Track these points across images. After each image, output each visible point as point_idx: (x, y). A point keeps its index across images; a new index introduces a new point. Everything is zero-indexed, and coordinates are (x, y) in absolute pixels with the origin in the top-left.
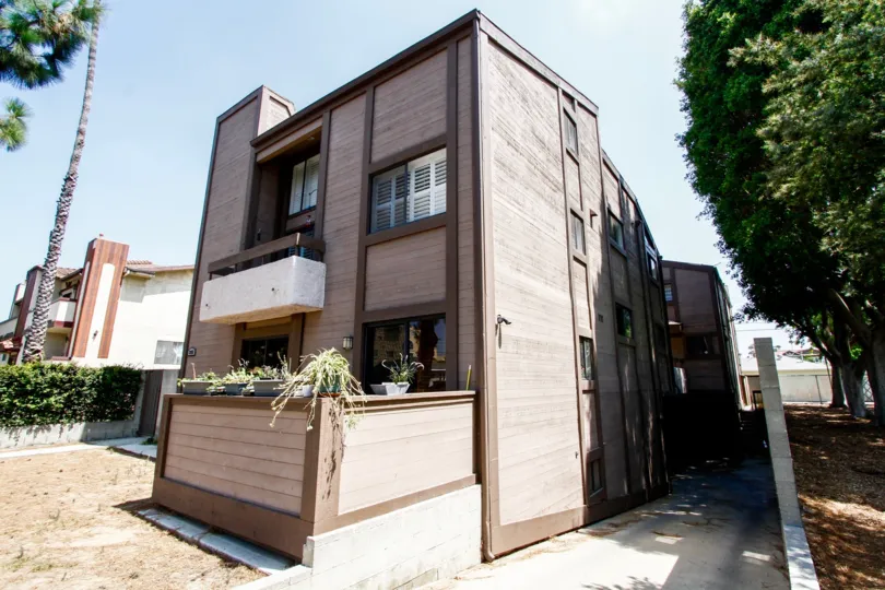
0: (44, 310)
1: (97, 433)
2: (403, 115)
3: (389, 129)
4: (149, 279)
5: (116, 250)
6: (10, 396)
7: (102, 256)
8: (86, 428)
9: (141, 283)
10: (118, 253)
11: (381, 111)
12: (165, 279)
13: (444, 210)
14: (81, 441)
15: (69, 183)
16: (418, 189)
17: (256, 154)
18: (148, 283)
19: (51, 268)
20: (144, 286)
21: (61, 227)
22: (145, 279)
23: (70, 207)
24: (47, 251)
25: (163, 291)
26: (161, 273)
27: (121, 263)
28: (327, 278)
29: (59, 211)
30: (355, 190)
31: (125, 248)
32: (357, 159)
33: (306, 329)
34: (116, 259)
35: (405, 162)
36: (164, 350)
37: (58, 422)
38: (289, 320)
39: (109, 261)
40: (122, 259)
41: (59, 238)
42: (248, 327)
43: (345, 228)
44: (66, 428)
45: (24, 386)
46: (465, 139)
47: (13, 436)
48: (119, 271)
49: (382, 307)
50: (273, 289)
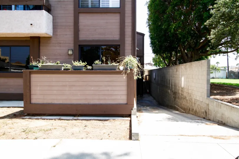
13: (119, 6)
38: (29, 39)
49: (88, 39)
50: (31, 24)
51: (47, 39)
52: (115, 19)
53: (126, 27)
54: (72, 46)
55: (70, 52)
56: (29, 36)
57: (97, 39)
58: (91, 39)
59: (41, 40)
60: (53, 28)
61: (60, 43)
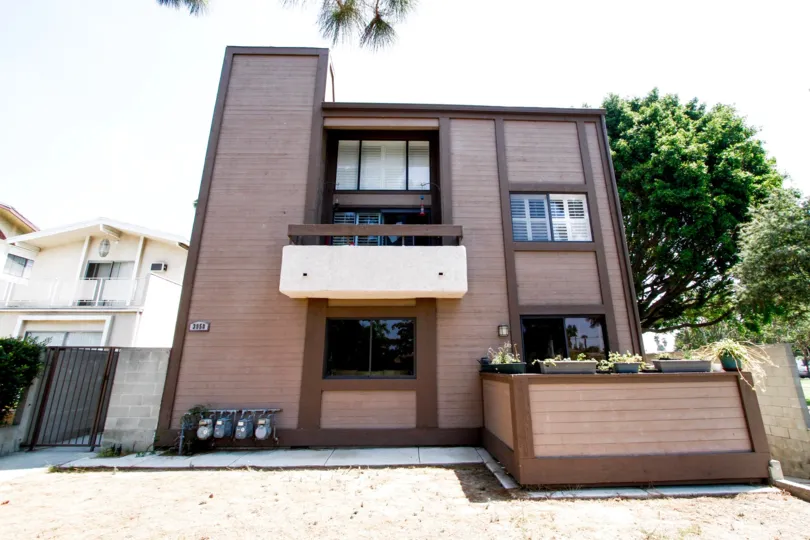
2: (538, 155)
13: (589, 238)
17: (324, 118)
32: (491, 173)
33: (438, 315)
35: (548, 193)
38: (414, 303)
49: (538, 303)
50: (441, 274)
51: (452, 302)
52: (587, 263)
53: (611, 279)
54: (504, 317)
55: (504, 331)
57: (556, 302)
58: (543, 303)
59: (440, 306)
60: (469, 281)
61: (480, 312)
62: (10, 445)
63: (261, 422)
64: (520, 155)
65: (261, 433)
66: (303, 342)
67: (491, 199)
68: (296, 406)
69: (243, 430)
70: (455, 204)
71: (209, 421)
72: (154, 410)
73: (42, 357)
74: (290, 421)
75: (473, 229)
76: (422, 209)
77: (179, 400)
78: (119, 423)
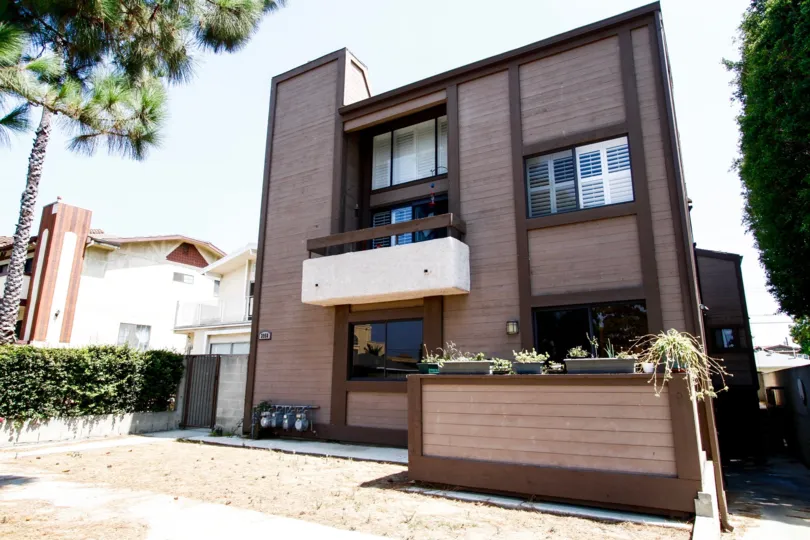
0: (17, 284)
1: (145, 425)
2: (562, 99)
3: (545, 111)
4: (112, 251)
5: (79, 215)
6: (70, 382)
7: (64, 225)
8: (134, 420)
9: (103, 256)
10: (80, 220)
11: (529, 92)
12: (128, 251)
13: (630, 198)
14: (130, 433)
15: (42, 137)
16: (585, 174)
17: (344, 123)
18: (111, 256)
19: (25, 236)
20: (106, 259)
21: (35, 188)
22: (107, 251)
23: (43, 165)
24: (18, 216)
25: (126, 266)
26: (124, 245)
27: (84, 232)
28: (471, 260)
29: (31, 170)
30: (504, 171)
31: (88, 213)
32: (503, 138)
33: (445, 314)
34: (78, 227)
35: (572, 147)
36: (126, 335)
37: (110, 413)
38: (421, 303)
39: (72, 229)
40: (84, 227)
41: (32, 201)
42: (353, 309)
43: (492, 210)
44: (118, 419)
45: (83, 370)
46: (651, 129)
47: (72, 427)
48: (81, 241)
50: (426, 271)
51: (460, 298)
52: (624, 232)
54: (515, 312)
55: (512, 328)
56: (423, 296)
57: (578, 289)
58: (562, 290)
59: (447, 303)
61: (488, 307)
62: (173, 424)
63: (298, 416)
64: (539, 105)
65: (298, 425)
66: (332, 347)
67: (501, 172)
68: (329, 405)
69: (286, 421)
70: (464, 186)
71: (268, 413)
72: (241, 401)
73: (185, 363)
74: (325, 417)
75: (483, 212)
76: (433, 199)
77: (255, 397)
78: (224, 412)
